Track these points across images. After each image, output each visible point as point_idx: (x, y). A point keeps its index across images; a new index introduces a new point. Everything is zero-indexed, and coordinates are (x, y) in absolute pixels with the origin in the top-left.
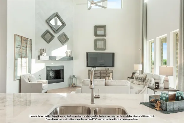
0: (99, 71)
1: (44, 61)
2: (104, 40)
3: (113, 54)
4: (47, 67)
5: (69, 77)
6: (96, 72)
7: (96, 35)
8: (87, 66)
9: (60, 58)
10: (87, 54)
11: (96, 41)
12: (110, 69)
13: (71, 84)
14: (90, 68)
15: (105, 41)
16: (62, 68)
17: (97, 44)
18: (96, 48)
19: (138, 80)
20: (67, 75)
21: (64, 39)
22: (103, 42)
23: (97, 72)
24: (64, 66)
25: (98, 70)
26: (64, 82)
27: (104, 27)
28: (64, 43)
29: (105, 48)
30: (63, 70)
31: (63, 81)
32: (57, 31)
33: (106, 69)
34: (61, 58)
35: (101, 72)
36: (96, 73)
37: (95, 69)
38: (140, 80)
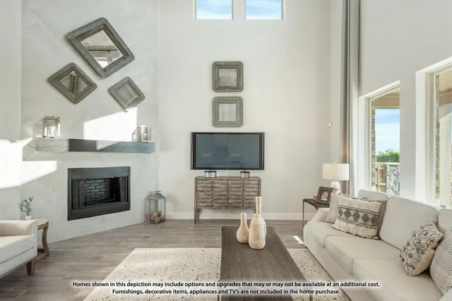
0: (224, 182)
2: (236, 100)
3: (261, 136)
4: (71, 171)
5: (144, 195)
6: (215, 183)
7: (217, 87)
8: (194, 167)
10: (194, 135)
11: (217, 102)
12: (253, 173)
13: (151, 215)
14: (201, 173)
15: (239, 102)
16: (126, 175)
17: (220, 110)
18: (216, 122)
19: (351, 218)
20: (138, 192)
22: (234, 106)
23: (218, 183)
24: (129, 168)
25: (221, 179)
27: (238, 67)
28: (128, 105)
29: (240, 123)
30: (127, 179)
31: (127, 208)
32: (106, 70)
33: (243, 175)
35: (230, 182)
36: (216, 185)
37: (213, 175)
38: (360, 221)
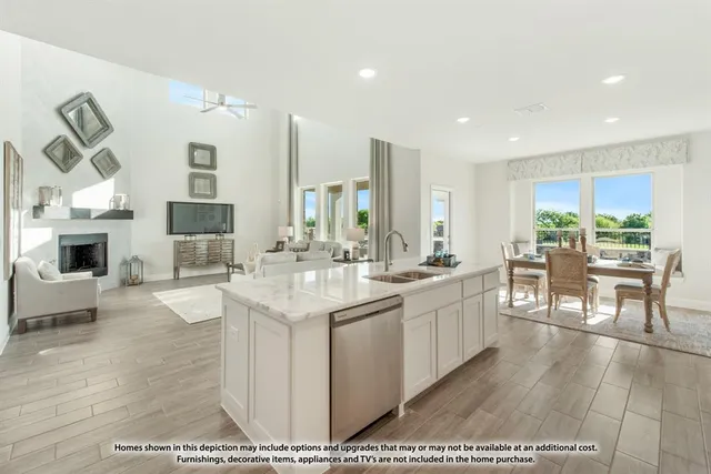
1: (54, 223)
3: (231, 206)
4: (61, 237)
6: (197, 245)
7: (192, 164)
8: (171, 231)
9: (98, 214)
10: (171, 205)
11: (193, 177)
12: (227, 236)
14: (180, 237)
15: (212, 178)
17: (196, 183)
18: (192, 193)
21: (107, 165)
22: (208, 181)
23: (199, 244)
24: (106, 235)
25: (202, 241)
26: (106, 274)
27: (212, 150)
28: (107, 174)
29: (214, 196)
30: (105, 245)
32: (90, 141)
33: (218, 238)
34: (101, 213)
35: (210, 243)
37: (193, 238)
